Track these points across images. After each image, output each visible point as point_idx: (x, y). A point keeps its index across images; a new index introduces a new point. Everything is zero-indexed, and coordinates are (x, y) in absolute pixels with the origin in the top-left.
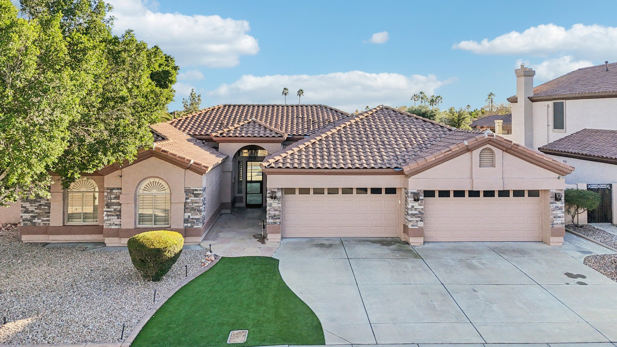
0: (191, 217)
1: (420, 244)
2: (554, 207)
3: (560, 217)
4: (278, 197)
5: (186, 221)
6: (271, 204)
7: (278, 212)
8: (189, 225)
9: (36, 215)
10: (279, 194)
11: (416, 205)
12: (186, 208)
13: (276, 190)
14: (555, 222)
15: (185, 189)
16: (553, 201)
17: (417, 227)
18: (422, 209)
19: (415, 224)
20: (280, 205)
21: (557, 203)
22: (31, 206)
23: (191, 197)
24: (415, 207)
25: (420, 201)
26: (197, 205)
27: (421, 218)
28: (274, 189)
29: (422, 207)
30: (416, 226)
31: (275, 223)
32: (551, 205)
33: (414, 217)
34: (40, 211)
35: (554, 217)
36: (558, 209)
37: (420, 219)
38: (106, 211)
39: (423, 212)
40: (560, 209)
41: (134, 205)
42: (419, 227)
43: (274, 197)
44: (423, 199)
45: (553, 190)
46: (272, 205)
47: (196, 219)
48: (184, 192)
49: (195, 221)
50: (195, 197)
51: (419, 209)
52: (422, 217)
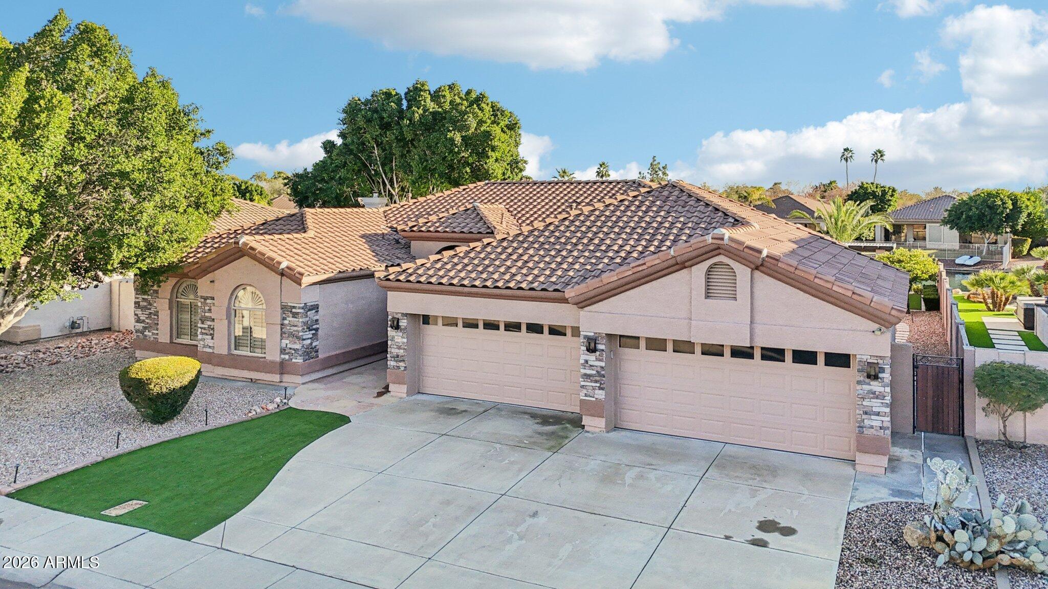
0: (289, 346)
1: (600, 430)
2: (866, 392)
3: (878, 414)
4: (402, 327)
5: (283, 351)
6: (393, 337)
7: (402, 351)
8: (287, 357)
9: (147, 325)
10: (403, 323)
11: (591, 358)
12: (282, 333)
13: (399, 316)
14: (867, 422)
15: (281, 305)
16: (862, 379)
17: (594, 399)
18: (602, 367)
19: (590, 392)
20: (405, 340)
21: (872, 383)
22: (143, 314)
23: (289, 317)
24: (590, 363)
25: (598, 353)
26: (295, 328)
27: (601, 384)
28: (397, 313)
29: (603, 364)
30: (591, 397)
31: (398, 367)
32: (859, 387)
33: (589, 380)
34: (150, 322)
35: (866, 413)
36: (872, 396)
37: (598, 385)
38: (200, 328)
39: (603, 372)
40: (880, 396)
41: (226, 322)
42: (596, 399)
43: (397, 327)
44: (603, 350)
45: (863, 357)
46: (397, 340)
47: (294, 350)
48: (280, 310)
49: (293, 352)
50: (293, 317)
51: (596, 366)
52: (602, 382)
